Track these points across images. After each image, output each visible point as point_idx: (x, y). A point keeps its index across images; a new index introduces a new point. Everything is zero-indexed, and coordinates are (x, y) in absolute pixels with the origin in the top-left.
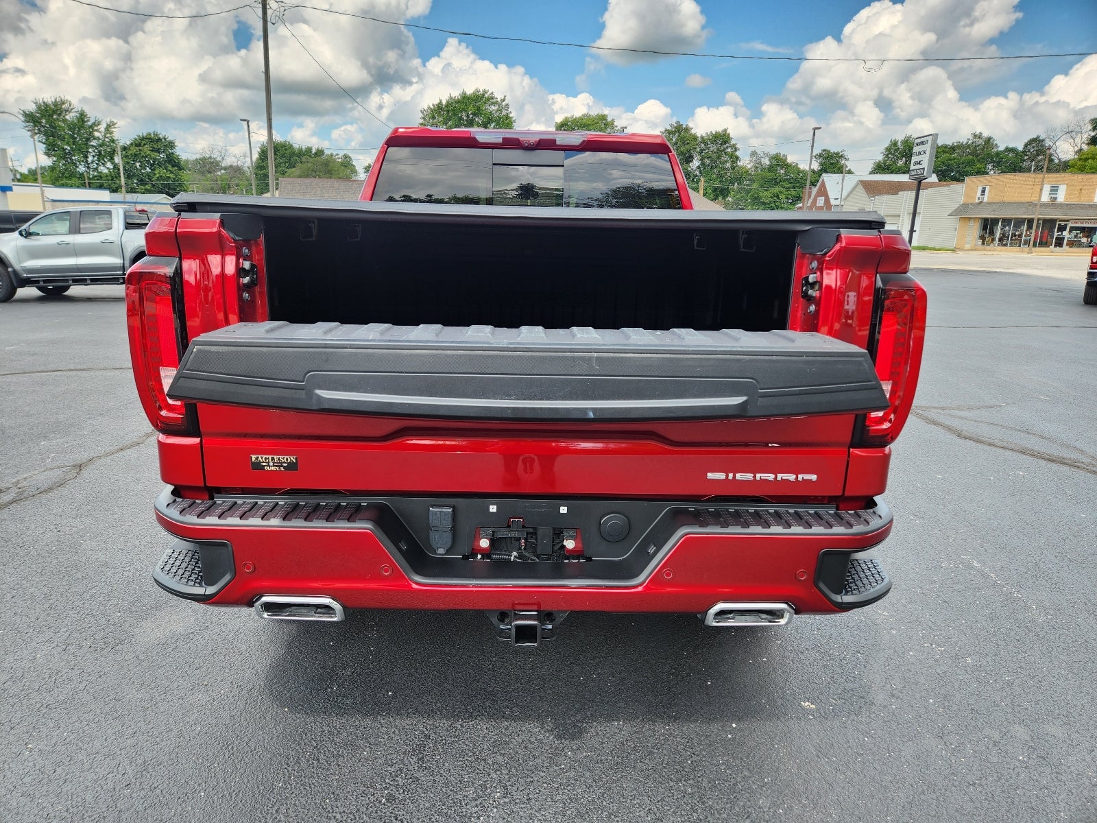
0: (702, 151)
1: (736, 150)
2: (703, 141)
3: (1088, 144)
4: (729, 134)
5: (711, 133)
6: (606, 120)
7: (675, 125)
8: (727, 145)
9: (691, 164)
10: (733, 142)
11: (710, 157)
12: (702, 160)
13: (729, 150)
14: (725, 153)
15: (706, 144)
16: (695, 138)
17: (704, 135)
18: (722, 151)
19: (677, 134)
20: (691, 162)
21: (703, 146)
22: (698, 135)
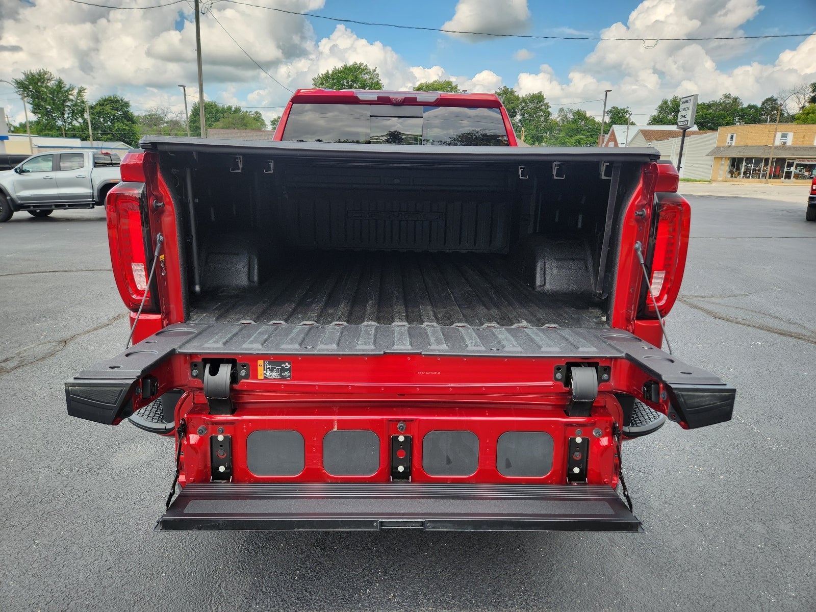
0: (523, 108)
1: (548, 107)
2: (524, 100)
3: (809, 102)
4: (543, 96)
5: (530, 94)
6: (452, 85)
7: (503, 89)
8: (542, 103)
9: (515, 118)
10: (545, 102)
11: (529, 113)
12: (523, 115)
13: (543, 107)
14: (540, 110)
15: (526, 103)
16: (518, 98)
17: (524, 96)
18: (538, 108)
19: (504, 96)
20: (515, 116)
21: (523, 104)
22: (520, 96)
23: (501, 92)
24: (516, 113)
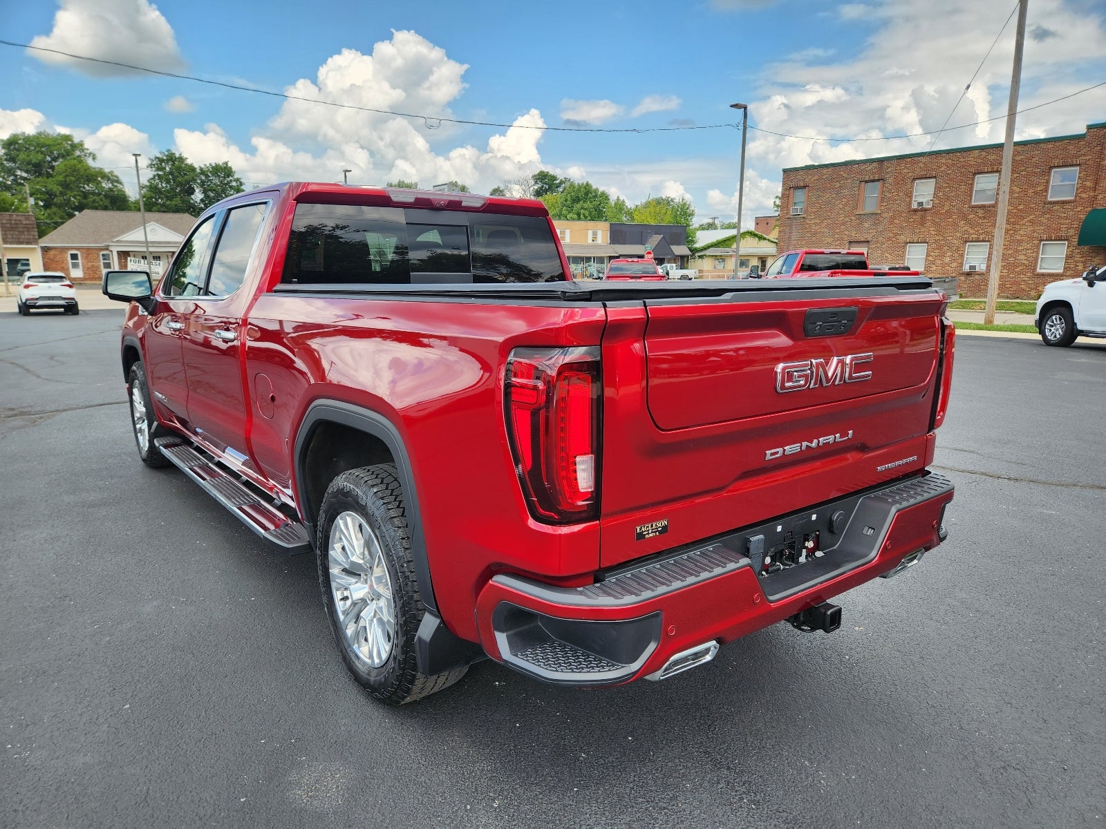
0: (203, 182)
1: (241, 184)
2: (203, 172)
4: (231, 168)
5: (211, 164)
6: (72, 141)
7: (166, 153)
8: (231, 178)
9: (193, 196)
10: (236, 177)
11: (214, 190)
12: (205, 192)
13: (234, 184)
14: (231, 187)
15: (207, 176)
16: (192, 169)
17: (202, 166)
18: (226, 184)
19: (170, 163)
20: (193, 193)
21: (203, 178)
22: (196, 166)
23: (165, 158)
24: (193, 188)
